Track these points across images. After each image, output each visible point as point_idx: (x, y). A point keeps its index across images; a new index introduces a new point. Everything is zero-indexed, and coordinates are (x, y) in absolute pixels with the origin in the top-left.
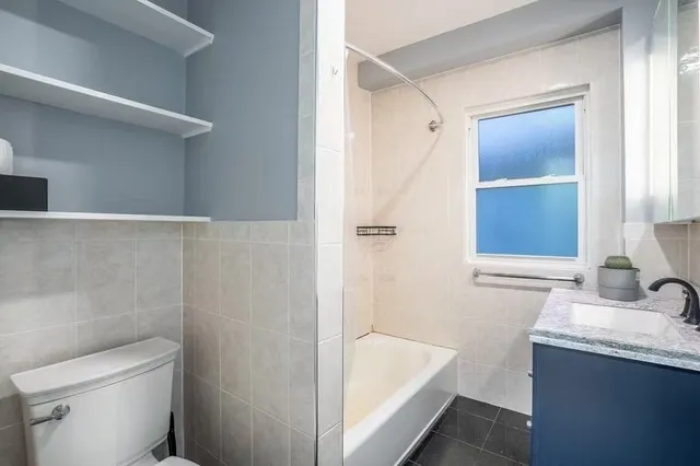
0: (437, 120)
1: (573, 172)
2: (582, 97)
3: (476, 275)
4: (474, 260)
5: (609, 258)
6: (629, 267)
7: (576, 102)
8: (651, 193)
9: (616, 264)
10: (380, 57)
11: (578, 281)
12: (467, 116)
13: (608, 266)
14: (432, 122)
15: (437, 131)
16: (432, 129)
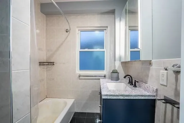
0: (69, 29)
1: (103, 48)
2: (106, 29)
3: (80, 76)
4: (79, 72)
5: (113, 70)
6: (117, 72)
7: (105, 31)
8: (121, 54)
9: (115, 72)
10: (56, 3)
11: (105, 76)
12: (77, 29)
13: (113, 72)
14: (67, 29)
15: (68, 32)
16: (67, 32)
